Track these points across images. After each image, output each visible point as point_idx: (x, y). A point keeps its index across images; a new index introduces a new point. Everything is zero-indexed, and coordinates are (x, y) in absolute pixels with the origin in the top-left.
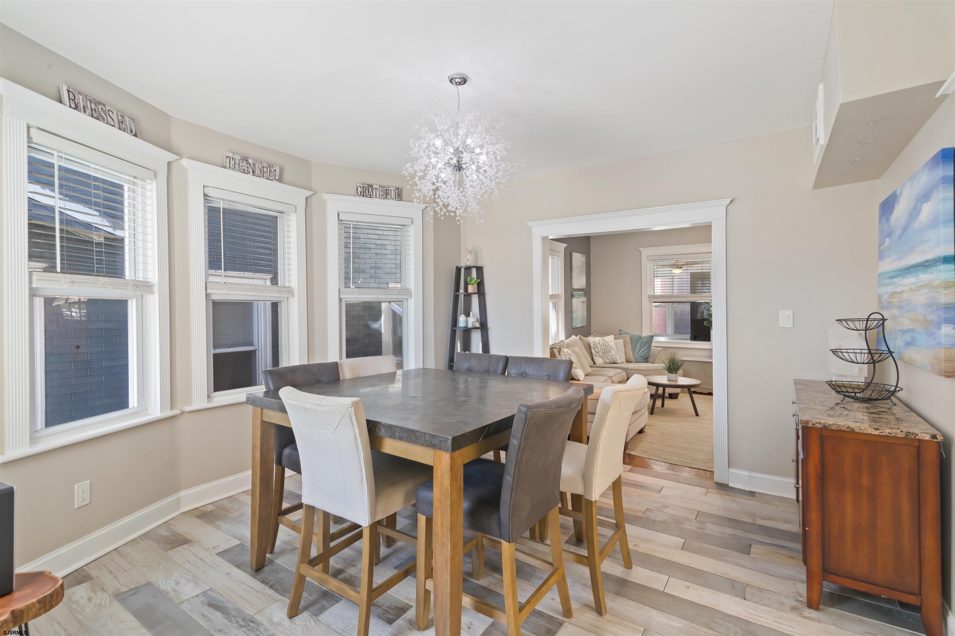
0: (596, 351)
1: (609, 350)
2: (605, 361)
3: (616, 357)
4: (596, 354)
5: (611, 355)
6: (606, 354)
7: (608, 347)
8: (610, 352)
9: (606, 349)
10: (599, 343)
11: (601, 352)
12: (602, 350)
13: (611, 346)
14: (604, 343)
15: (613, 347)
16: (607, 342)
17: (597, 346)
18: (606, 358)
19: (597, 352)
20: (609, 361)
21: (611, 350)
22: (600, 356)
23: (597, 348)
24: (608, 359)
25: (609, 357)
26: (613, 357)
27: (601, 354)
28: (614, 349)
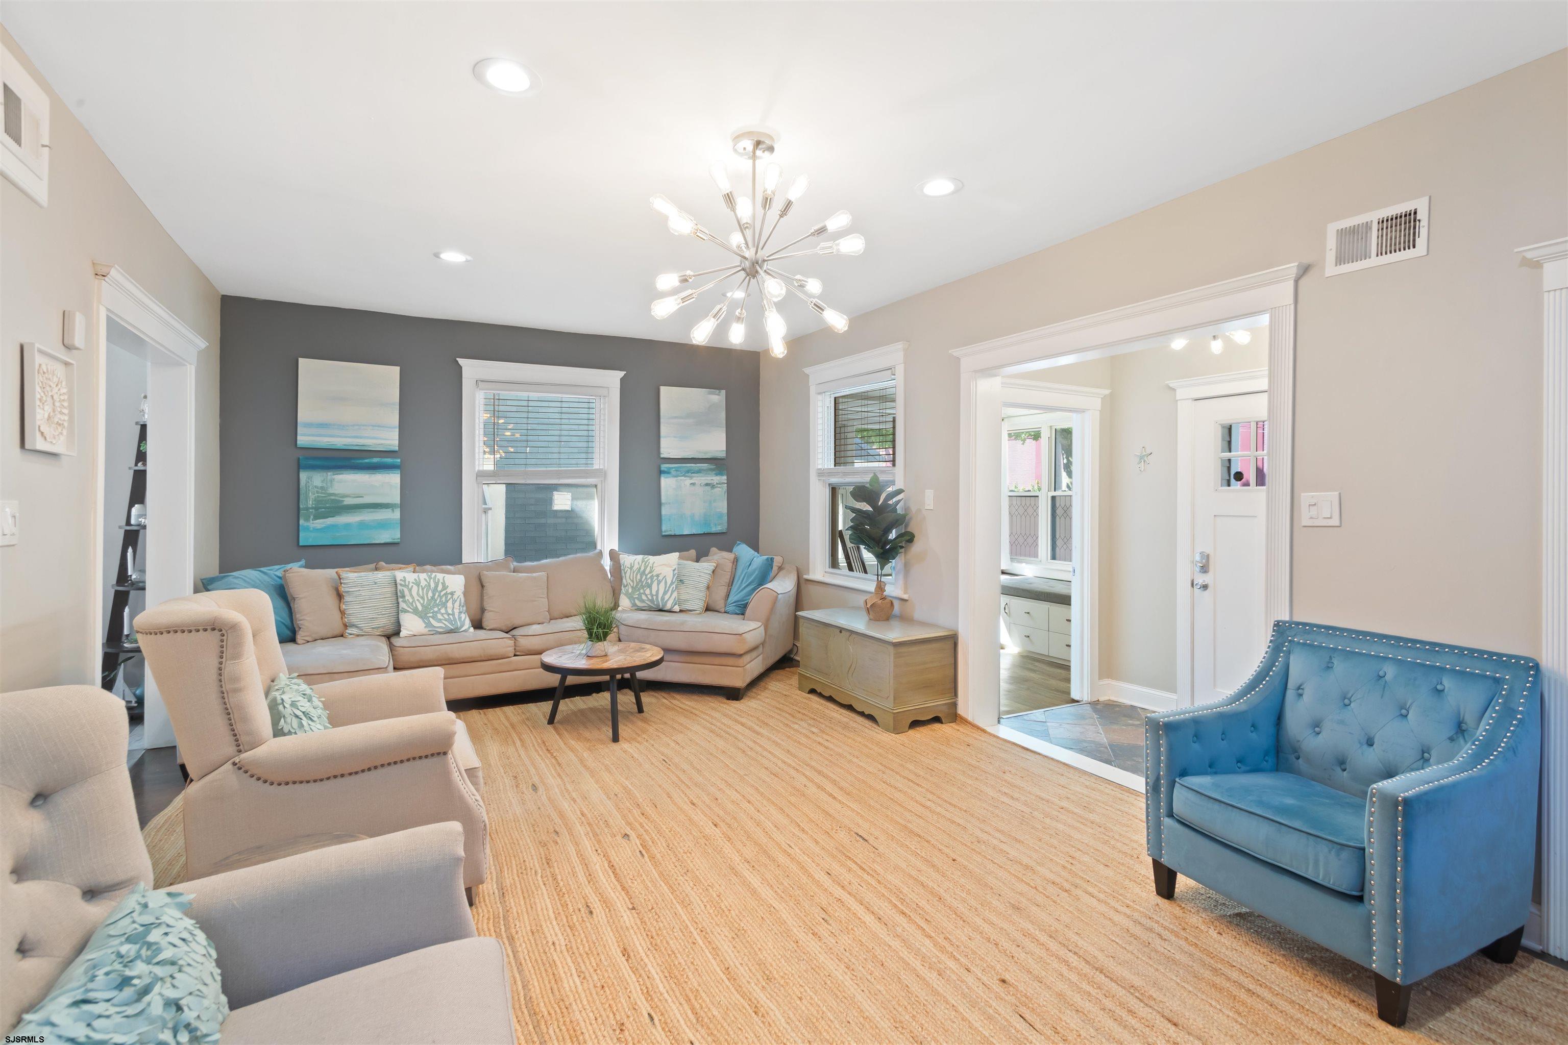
1: (647, 583)
2: (634, 605)
3: (663, 599)
5: (652, 596)
6: (639, 590)
7: (648, 576)
8: (650, 586)
9: (640, 580)
10: (631, 568)
12: (633, 581)
13: (658, 576)
15: (661, 578)
16: (651, 565)
17: (625, 574)
18: (637, 598)
20: (645, 605)
21: (652, 582)
22: (627, 594)
24: (643, 601)
25: (644, 597)
26: (655, 597)
27: (630, 590)
28: (664, 581)
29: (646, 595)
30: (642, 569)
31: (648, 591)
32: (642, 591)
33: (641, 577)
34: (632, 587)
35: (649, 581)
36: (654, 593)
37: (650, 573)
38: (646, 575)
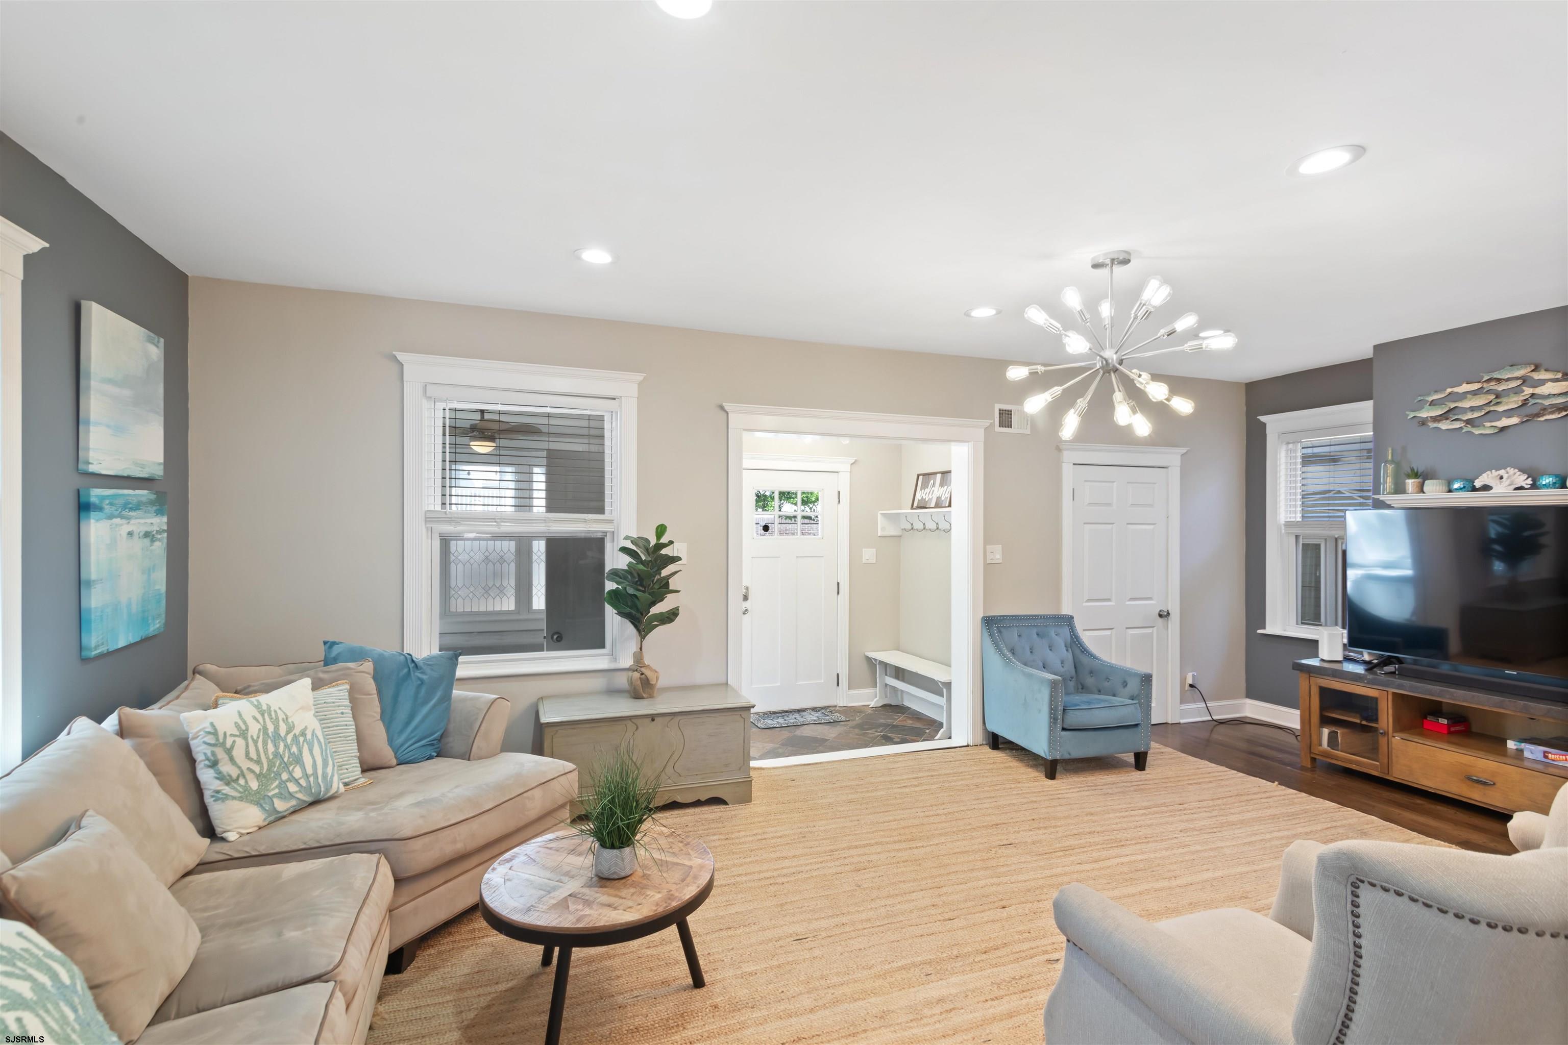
0: (221, 777)
1: (291, 754)
3: (325, 776)
4: (226, 790)
5: (307, 776)
6: (278, 774)
7: (289, 738)
8: (298, 760)
9: (276, 754)
10: (244, 734)
11: (250, 776)
12: (258, 762)
13: (303, 733)
14: (265, 729)
15: (309, 736)
16: (281, 716)
17: (229, 752)
18: (280, 796)
19: (228, 780)
21: (300, 751)
22: (247, 796)
23: (232, 759)
25: (292, 788)
26: (311, 779)
27: (254, 785)
28: (315, 741)
29: (297, 781)
30: (271, 728)
31: (298, 773)
32: (285, 776)
33: (276, 746)
34: (258, 776)
35: (294, 749)
36: (310, 771)
37: (288, 733)
38: (285, 740)
